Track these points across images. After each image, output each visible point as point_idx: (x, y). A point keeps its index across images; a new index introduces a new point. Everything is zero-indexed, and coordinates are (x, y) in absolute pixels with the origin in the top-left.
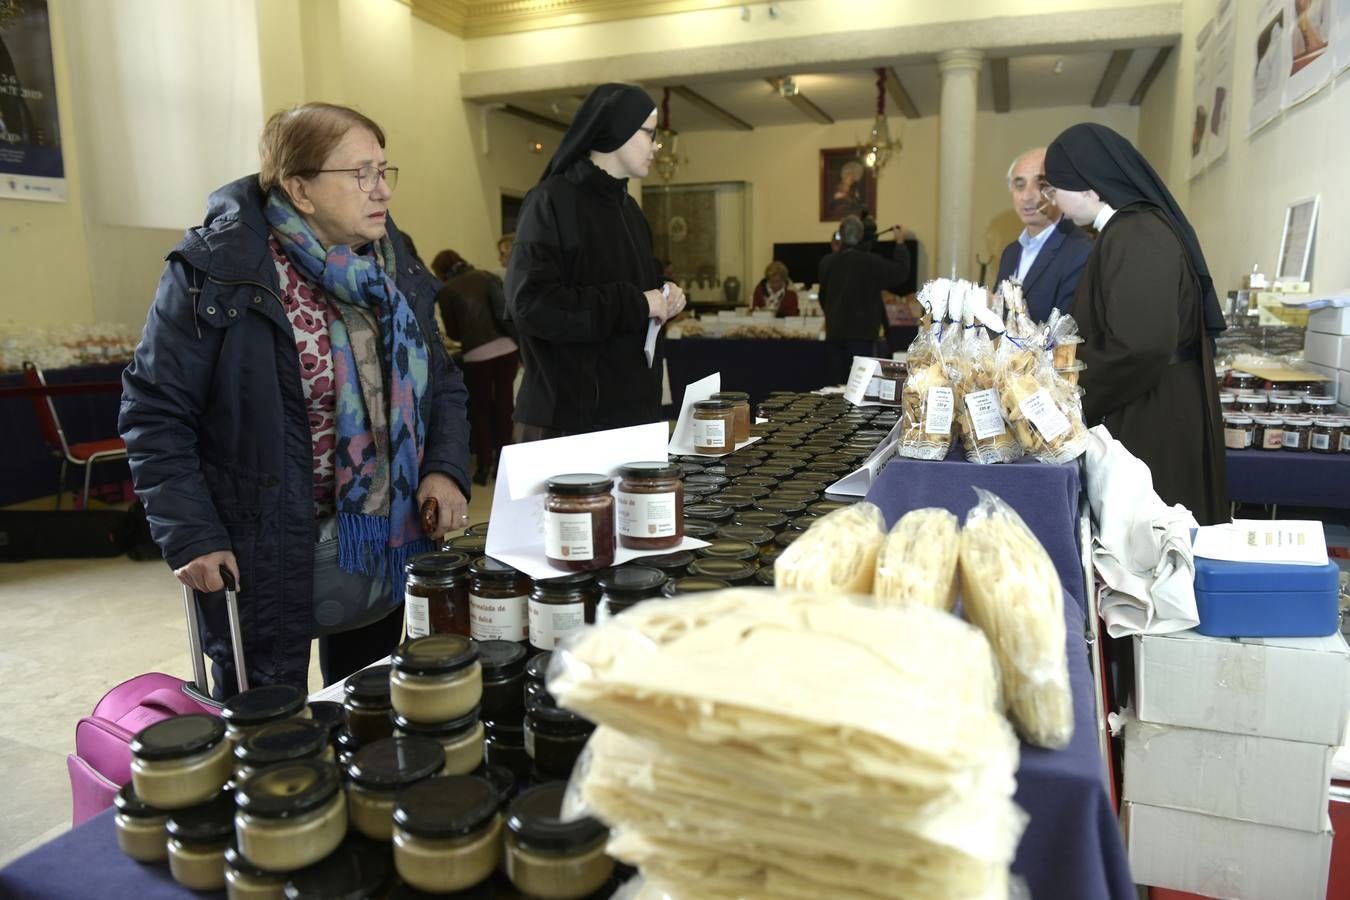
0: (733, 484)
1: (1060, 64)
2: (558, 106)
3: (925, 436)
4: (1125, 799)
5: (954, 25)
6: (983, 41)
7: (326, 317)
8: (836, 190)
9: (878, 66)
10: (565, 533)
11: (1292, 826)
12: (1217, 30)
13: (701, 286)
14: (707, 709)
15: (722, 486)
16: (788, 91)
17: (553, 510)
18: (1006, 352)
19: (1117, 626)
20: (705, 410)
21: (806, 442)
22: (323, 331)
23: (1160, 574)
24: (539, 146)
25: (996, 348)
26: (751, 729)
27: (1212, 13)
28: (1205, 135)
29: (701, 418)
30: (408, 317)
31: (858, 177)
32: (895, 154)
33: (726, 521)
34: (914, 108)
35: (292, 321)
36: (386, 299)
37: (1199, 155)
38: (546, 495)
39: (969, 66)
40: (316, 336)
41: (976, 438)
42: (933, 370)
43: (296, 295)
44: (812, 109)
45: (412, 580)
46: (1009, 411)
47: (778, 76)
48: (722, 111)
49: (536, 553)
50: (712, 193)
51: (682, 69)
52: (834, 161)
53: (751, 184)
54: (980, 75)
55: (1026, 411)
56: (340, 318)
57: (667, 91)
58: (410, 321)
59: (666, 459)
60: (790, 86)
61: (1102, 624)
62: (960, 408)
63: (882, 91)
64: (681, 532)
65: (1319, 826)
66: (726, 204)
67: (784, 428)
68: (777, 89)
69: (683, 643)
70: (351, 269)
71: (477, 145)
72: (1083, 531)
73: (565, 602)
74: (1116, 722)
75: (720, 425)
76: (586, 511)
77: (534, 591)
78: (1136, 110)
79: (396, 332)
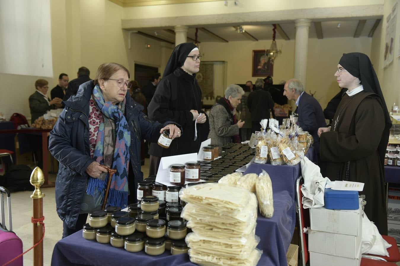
0: (213, 169)
1: (339, 24)
2: (157, 33)
3: (260, 158)
4: (309, 251)
5: (301, 10)
6: (311, 16)
7: (100, 122)
8: (258, 65)
9: (274, 23)
10: (175, 176)
11: (348, 257)
12: (392, 17)
13: (207, 99)
14: (204, 198)
15: (210, 169)
16: (241, 31)
17: (172, 172)
18: (279, 138)
19: (305, 206)
20: (206, 149)
21: (234, 158)
22: (98, 126)
23: (316, 193)
24: (149, 46)
25: (277, 137)
26: (211, 201)
27: (391, 11)
28: (388, 54)
29: (205, 151)
30: (125, 123)
31: (266, 61)
32: (278, 55)
33: (211, 176)
34: (287, 37)
35: (89, 122)
36: (118, 117)
37: (386, 60)
38: (170, 168)
39: (306, 25)
40: (95, 127)
41: (273, 159)
42: (263, 141)
43: (93, 115)
44: (250, 36)
45: (139, 186)
46: (280, 152)
47: (238, 25)
48: (217, 36)
49: (168, 181)
50: (212, 65)
51: (202, 22)
52: (258, 55)
53: (227, 62)
54: (310, 28)
55: (284, 152)
56: (104, 122)
57: (197, 29)
58: (126, 124)
59: (197, 161)
60: (241, 29)
61: (302, 205)
62: (269, 151)
63: (275, 32)
64: (199, 178)
65: (354, 257)
66: (218, 69)
67: (229, 154)
68: (237, 30)
69: (200, 190)
70: (110, 108)
71: (126, 45)
72: (297, 182)
73: (174, 191)
74: (305, 230)
75: (210, 153)
76: (179, 172)
77: (167, 189)
78: (370, 39)
79: (120, 127)
